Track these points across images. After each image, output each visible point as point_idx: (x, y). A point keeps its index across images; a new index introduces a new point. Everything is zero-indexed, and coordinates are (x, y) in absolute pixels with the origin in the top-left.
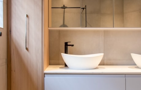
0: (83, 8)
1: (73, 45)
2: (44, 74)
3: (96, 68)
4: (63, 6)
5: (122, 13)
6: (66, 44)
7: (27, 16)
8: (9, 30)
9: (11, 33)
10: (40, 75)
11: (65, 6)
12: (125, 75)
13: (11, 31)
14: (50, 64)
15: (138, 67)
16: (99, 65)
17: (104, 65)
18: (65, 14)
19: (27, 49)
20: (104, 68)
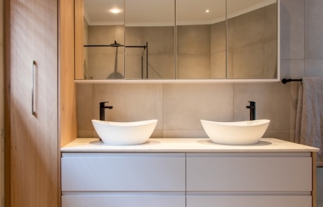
0: (145, 47)
1: (111, 108)
2: (62, 152)
3: (147, 142)
4: (114, 43)
5: (208, 54)
6: (102, 106)
7: (34, 63)
8: (8, 85)
9: (10, 90)
10: (55, 153)
11: (117, 42)
12: (186, 153)
13: (10, 87)
14: (79, 137)
15: (211, 142)
16: (150, 138)
17: (162, 137)
18: (118, 55)
19: (34, 114)
20: (159, 142)
